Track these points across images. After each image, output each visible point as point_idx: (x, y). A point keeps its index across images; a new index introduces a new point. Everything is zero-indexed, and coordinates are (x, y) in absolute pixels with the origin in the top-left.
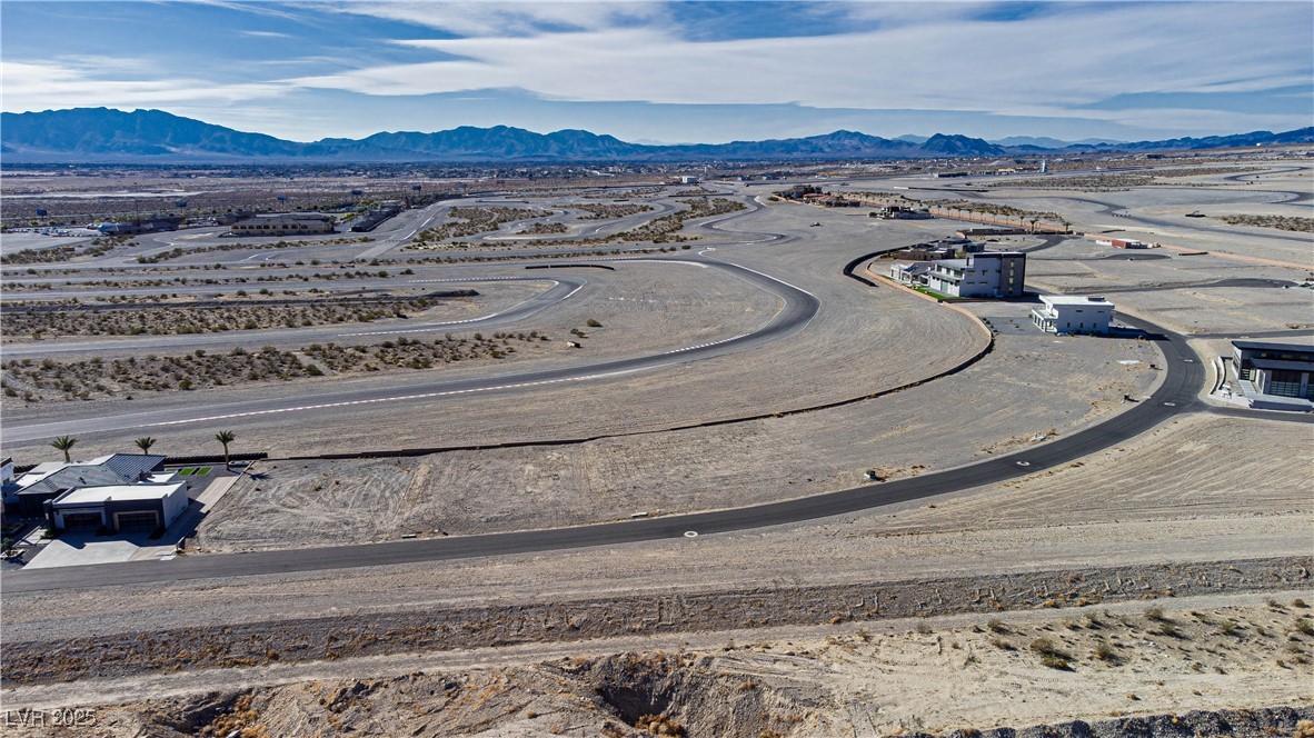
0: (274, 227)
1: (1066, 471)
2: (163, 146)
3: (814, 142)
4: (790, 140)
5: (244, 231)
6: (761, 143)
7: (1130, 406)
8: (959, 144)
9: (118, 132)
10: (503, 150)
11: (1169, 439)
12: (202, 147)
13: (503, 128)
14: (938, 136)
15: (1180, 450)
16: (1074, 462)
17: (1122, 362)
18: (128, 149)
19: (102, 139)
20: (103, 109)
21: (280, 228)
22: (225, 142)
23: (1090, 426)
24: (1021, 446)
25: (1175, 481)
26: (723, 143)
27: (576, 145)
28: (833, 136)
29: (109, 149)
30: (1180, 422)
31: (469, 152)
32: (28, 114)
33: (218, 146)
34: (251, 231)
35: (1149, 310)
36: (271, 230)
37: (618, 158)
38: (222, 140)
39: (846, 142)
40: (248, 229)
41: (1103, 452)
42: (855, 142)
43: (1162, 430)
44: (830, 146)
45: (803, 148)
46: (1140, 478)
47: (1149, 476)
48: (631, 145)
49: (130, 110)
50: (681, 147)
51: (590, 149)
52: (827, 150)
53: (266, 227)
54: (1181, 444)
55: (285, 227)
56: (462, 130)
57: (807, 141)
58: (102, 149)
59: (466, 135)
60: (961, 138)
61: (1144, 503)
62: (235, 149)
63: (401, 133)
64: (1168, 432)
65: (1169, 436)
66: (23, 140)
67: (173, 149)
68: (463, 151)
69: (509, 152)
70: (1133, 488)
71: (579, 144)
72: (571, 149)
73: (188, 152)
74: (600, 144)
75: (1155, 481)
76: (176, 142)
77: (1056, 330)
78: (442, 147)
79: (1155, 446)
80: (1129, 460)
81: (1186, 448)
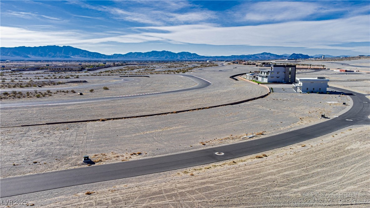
0: (62, 69)
1: (250, 161)
2: (69, 56)
3: (256, 56)
4: (249, 55)
5: (53, 70)
6: (240, 56)
7: (324, 120)
8: (300, 56)
9: (58, 52)
10: (164, 58)
11: (343, 140)
12: (80, 56)
13: (165, 51)
14: (294, 54)
15: (349, 148)
16: (260, 154)
17: (328, 102)
18: (61, 57)
19: (54, 54)
20: (55, 46)
21: (64, 69)
22: (86, 55)
23: (291, 130)
24: (232, 141)
25: (338, 175)
26: (229, 56)
27: (185, 56)
28: (262, 54)
29: (55, 57)
30: (353, 129)
31: (155, 58)
32: (35, 47)
33: (84, 56)
34: (55, 70)
35: (349, 86)
36: (61, 70)
37: (197, 60)
38: (85, 54)
39: (266, 56)
40: (54, 70)
41: (288, 147)
42: (268, 56)
43: (339, 134)
44: (261, 57)
45: (253, 57)
46: (307, 170)
47: (314, 168)
48: (202, 56)
49: (62, 46)
50: (216, 57)
51: (189, 57)
52: (260, 58)
53: (60, 69)
54: (350, 144)
55: (66, 69)
56: (153, 52)
57: (254, 55)
58: (53, 57)
59: (154, 53)
60: (301, 55)
61: (298, 198)
62: (89, 57)
63: (136, 53)
64: (343, 135)
65: (343, 138)
66: (33, 54)
67: (72, 57)
68: (153, 58)
69: (166, 58)
70: (295, 180)
71: (186, 56)
72: (184, 57)
73: (76, 58)
74: (193, 56)
75: (318, 173)
76: (73, 55)
77: (301, 92)
78: (147, 57)
79: (330, 144)
80: (305, 154)
81: (354, 146)
